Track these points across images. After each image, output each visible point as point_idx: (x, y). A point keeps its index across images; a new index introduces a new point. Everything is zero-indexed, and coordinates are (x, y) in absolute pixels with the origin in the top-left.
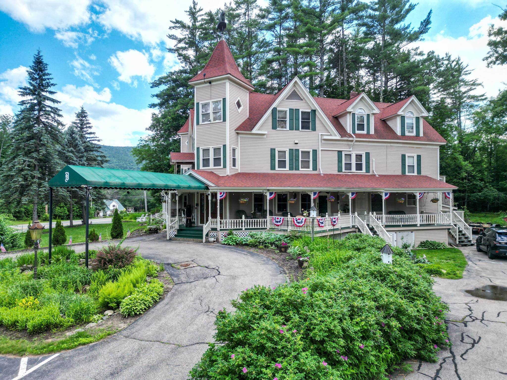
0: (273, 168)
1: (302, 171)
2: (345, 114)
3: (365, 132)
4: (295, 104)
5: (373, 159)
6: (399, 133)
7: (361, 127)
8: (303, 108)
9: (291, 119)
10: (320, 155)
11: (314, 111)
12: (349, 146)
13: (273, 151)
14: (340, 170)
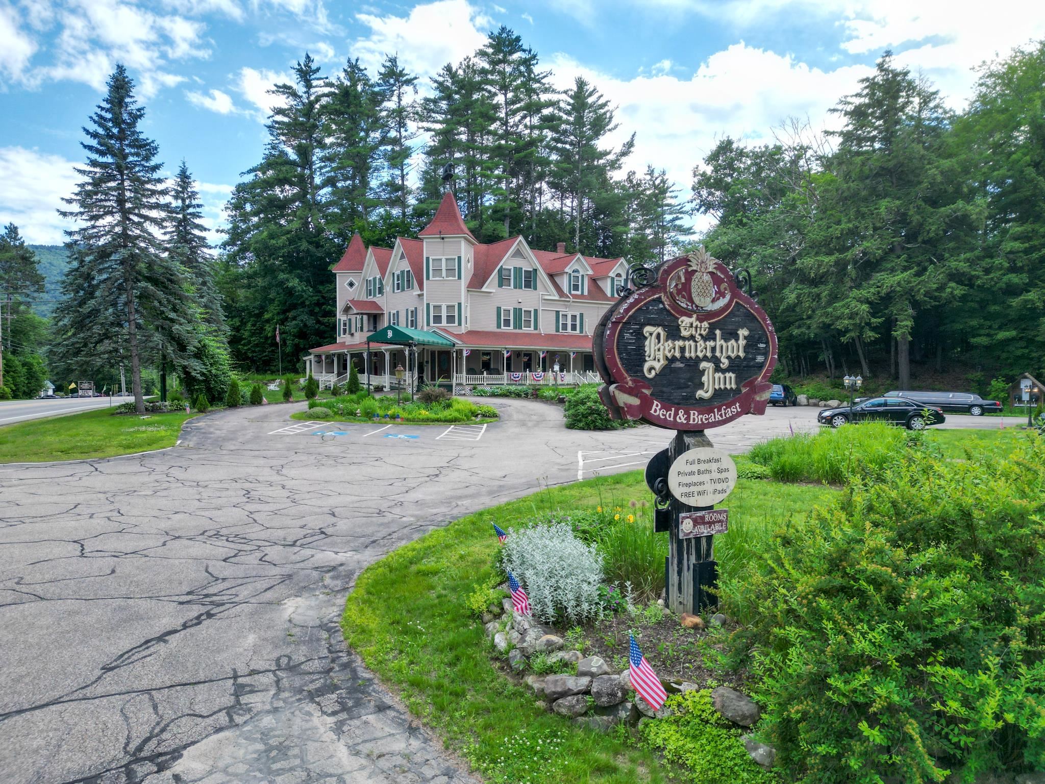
0: (499, 326)
1: (525, 330)
2: (562, 273)
3: (579, 293)
4: (519, 263)
5: (586, 320)
6: (609, 295)
7: (576, 287)
8: (526, 267)
9: (515, 278)
10: (540, 313)
11: (535, 270)
12: (566, 307)
13: (499, 309)
14: (557, 330)
